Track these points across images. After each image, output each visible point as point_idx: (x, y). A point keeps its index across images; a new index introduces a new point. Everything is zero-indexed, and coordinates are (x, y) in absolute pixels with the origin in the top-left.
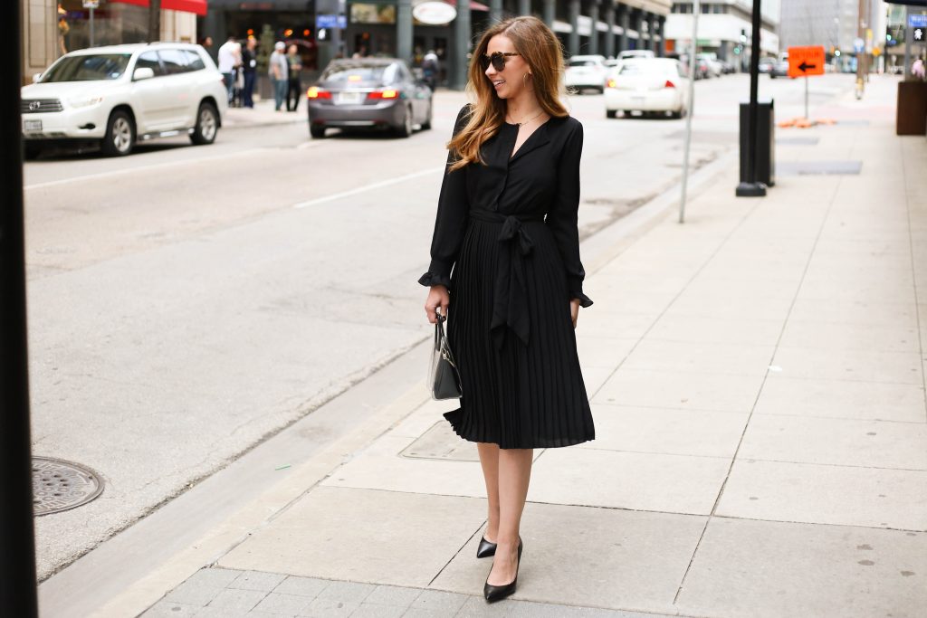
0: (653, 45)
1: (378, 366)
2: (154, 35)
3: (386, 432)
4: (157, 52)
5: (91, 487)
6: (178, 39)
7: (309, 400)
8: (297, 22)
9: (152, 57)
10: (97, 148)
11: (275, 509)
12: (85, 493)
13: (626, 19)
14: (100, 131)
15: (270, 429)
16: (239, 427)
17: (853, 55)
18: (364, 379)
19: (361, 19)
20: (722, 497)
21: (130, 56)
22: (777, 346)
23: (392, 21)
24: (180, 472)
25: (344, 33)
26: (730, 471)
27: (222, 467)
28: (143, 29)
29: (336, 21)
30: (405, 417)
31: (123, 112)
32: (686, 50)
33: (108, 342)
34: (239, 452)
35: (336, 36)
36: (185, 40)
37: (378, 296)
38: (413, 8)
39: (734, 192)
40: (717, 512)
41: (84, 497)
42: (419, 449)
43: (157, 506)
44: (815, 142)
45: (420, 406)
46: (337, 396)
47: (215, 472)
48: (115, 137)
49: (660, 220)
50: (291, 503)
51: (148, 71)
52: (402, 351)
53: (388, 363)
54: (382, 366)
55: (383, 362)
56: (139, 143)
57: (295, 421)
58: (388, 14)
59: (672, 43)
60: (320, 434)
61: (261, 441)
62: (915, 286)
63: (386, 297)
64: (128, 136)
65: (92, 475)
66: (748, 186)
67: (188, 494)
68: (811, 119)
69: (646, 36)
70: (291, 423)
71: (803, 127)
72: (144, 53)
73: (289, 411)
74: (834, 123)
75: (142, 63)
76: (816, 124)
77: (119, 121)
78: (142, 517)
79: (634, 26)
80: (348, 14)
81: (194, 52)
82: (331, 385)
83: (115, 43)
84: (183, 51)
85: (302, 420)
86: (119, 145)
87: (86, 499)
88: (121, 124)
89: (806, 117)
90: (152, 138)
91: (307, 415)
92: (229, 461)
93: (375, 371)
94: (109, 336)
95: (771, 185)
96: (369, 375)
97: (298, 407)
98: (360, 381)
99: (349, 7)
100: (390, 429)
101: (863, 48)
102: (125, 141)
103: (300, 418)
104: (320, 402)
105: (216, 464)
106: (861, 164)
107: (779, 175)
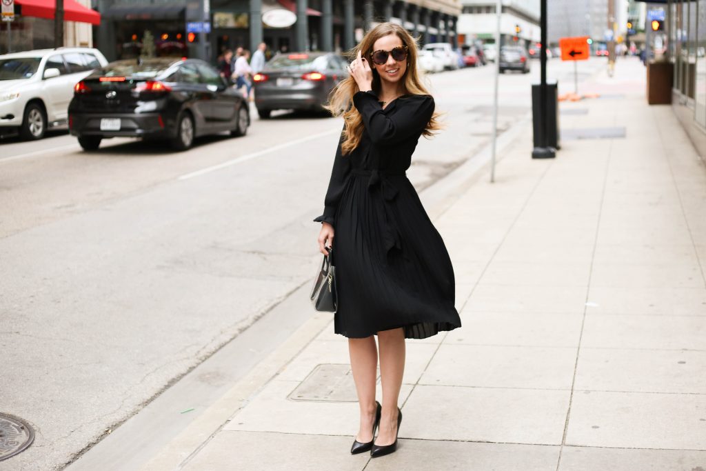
0: (449, 39)
1: (259, 314)
2: (58, 42)
3: (274, 377)
4: (62, 55)
5: (23, 437)
6: (78, 44)
7: (204, 348)
8: (171, 28)
9: (58, 60)
10: (16, 134)
11: (185, 454)
12: (18, 443)
13: (427, 19)
14: (18, 120)
15: (173, 376)
16: (147, 375)
17: (601, 43)
18: (248, 327)
19: (222, 24)
20: (569, 427)
21: (40, 59)
22: (588, 286)
23: (246, 25)
24: (99, 419)
25: (209, 36)
26: (571, 402)
27: (135, 413)
28: (51, 37)
29: (202, 27)
30: (289, 362)
31: (36, 105)
32: (474, 42)
33: (32, 302)
34: (149, 398)
35: (203, 38)
36: (83, 45)
37: (254, 252)
38: (262, 16)
39: (530, 156)
40: (567, 441)
41: (17, 447)
42: (304, 392)
43: (82, 452)
44: (586, 112)
45: (300, 352)
46: (228, 342)
47: (130, 418)
48: (30, 124)
49: (474, 180)
50: (199, 448)
51: (55, 71)
52: (278, 301)
53: (268, 311)
54: (263, 314)
55: (263, 311)
56: (49, 129)
57: (194, 367)
58: (243, 20)
59: (463, 37)
60: (215, 378)
61: (167, 387)
62: (689, 230)
63: (260, 253)
64: (41, 124)
65: (24, 426)
66: (540, 150)
67: (108, 439)
68: (580, 94)
69: (443, 32)
70: (191, 369)
71: (574, 100)
72: (53, 56)
73: (188, 358)
74: (598, 97)
75: (50, 65)
76: (584, 98)
77: (33, 112)
78: (69, 463)
79: (435, 25)
80: (211, 21)
81: (92, 55)
82: (222, 333)
83: (28, 49)
84: (83, 54)
85: (200, 367)
86: (34, 131)
87: (19, 448)
88: (35, 114)
89: (576, 93)
90: (60, 124)
91: (203, 361)
92: (141, 407)
93: (257, 319)
94: (32, 296)
95: (558, 148)
96: (253, 323)
97: (196, 355)
98: (245, 329)
99: (212, 16)
100: (277, 374)
101: (612, 38)
102: (38, 128)
103: (198, 364)
104: (213, 349)
105: (130, 410)
106: (624, 129)
107: (563, 141)
